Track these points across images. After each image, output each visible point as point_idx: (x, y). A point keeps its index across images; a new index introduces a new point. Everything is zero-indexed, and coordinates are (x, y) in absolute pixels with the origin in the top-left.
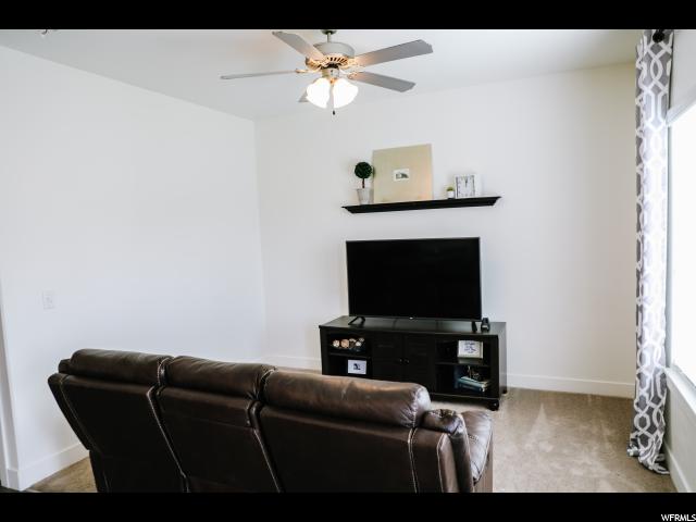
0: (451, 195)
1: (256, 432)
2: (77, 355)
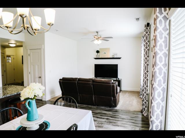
0: (113, 57)
1: (92, 86)
2: (63, 78)
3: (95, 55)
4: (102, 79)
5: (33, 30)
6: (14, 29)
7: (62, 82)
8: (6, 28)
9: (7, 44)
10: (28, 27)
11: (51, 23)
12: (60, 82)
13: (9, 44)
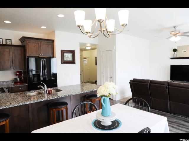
1: (167, 90)
3: (172, 54)
4: (181, 82)
5: (108, 32)
6: (92, 34)
7: (133, 83)
8: (86, 34)
9: (84, 47)
10: (104, 31)
11: (124, 24)
12: (130, 83)
13: (86, 47)
